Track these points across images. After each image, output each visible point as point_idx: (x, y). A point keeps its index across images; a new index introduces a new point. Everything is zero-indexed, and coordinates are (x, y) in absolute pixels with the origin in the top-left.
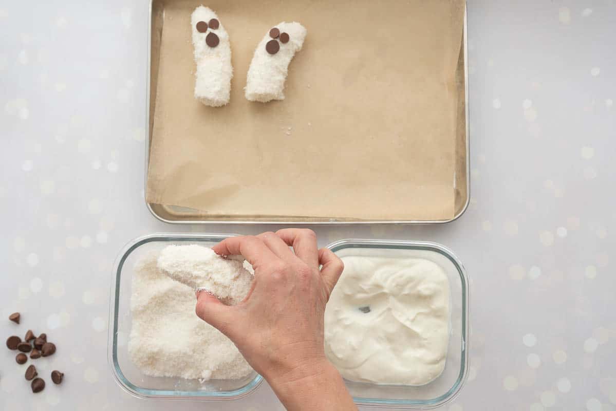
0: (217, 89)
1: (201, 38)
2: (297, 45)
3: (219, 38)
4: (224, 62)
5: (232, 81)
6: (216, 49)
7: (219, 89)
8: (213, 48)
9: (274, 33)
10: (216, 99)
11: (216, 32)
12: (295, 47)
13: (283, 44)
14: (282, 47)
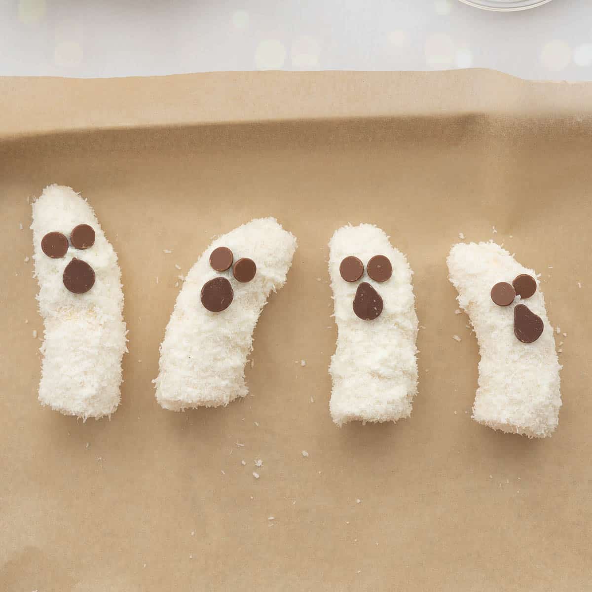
0: (89, 391)
1: (54, 270)
2: (273, 280)
3: (95, 271)
4: (104, 326)
5: (126, 362)
6: (88, 297)
7: (94, 392)
8: (78, 295)
9: (221, 258)
10: (87, 415)
11: (86, 256)
12: (271, 286)
13: (240, 284)
14: (240, 291)
